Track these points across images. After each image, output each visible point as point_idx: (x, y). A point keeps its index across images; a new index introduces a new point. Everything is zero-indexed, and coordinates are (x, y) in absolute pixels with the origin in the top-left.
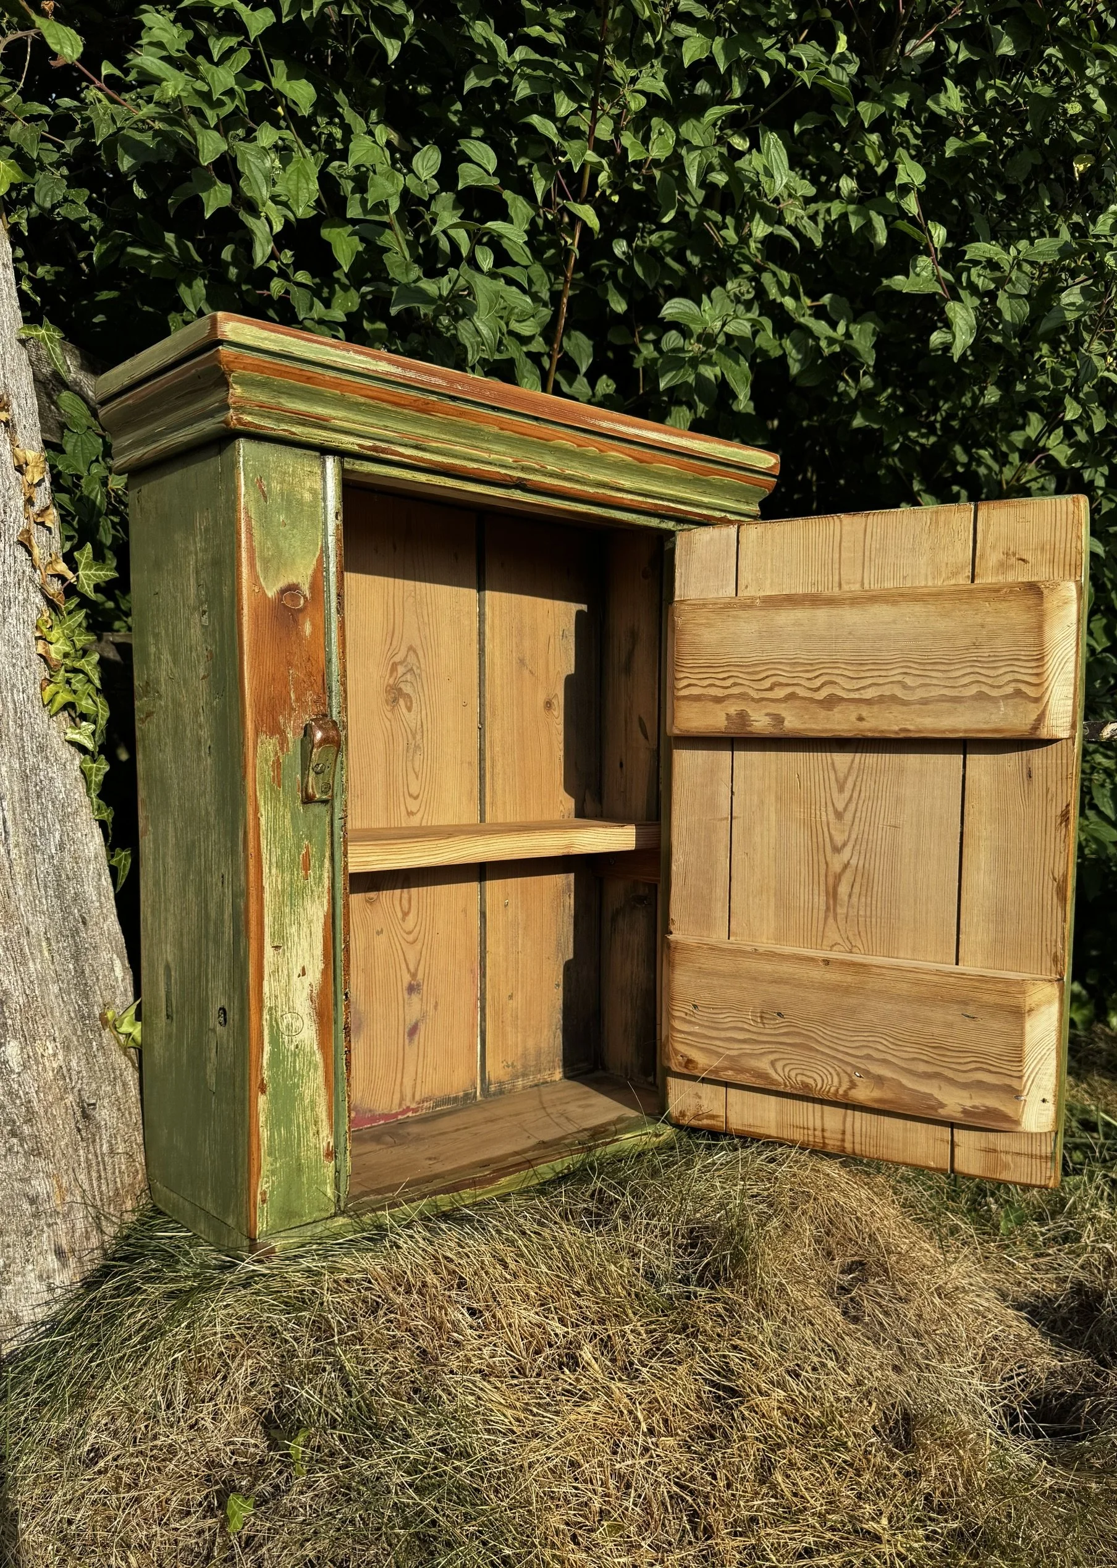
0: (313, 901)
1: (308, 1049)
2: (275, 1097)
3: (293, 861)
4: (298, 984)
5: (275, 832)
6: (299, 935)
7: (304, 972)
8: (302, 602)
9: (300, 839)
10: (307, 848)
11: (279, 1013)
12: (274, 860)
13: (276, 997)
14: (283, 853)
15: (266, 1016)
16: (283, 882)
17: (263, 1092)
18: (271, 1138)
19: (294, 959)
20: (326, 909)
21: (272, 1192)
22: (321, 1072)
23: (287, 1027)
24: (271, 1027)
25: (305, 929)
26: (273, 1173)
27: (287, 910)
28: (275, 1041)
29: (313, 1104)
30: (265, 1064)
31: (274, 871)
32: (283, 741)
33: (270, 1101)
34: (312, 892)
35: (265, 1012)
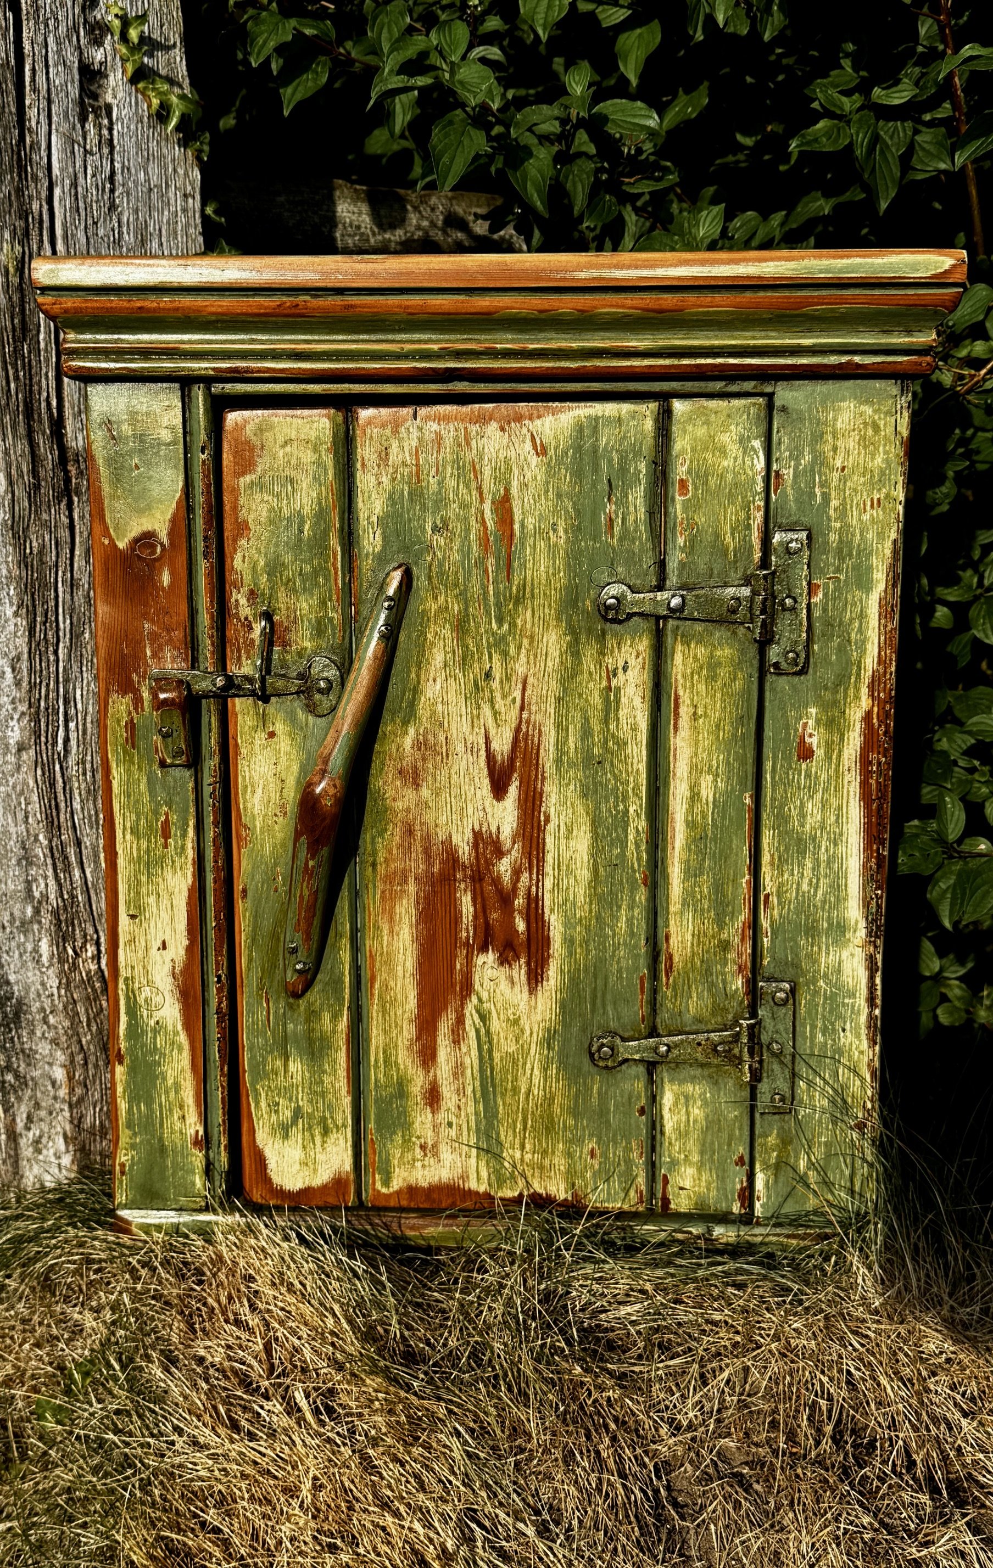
0: (175, 872)
1: (170, 1028)
2: (132, 1071)
3: (150, 827)
4: (158, 958)
5: (129, 796)
6: (158, 906)
7: (164, 946)
8: (159, 549)
9: (158, 805)
10: (167, 814)
11: (136, 985)
12: (128, 825)
13: (133, 968)
14: (138, 819)
15: (121, 985)
16: (139, 849)
17: (121, 1063)
18: (129, 1112)
19: (153, 931)
20: (190, 881)
21: (131, 1166)
22: (186, 1054)
23: (146, 1000)
24: (127, 998)
25: (165, 901)
26: (133, 1146)
27: (144, 879)
28: (132, 1012)
29: (177, 1087)
30: (121, 1034)
31: (128, 837)
32: (138, 701)
33: (128, 1074)
34: (173, 862)
35: (121, 981)
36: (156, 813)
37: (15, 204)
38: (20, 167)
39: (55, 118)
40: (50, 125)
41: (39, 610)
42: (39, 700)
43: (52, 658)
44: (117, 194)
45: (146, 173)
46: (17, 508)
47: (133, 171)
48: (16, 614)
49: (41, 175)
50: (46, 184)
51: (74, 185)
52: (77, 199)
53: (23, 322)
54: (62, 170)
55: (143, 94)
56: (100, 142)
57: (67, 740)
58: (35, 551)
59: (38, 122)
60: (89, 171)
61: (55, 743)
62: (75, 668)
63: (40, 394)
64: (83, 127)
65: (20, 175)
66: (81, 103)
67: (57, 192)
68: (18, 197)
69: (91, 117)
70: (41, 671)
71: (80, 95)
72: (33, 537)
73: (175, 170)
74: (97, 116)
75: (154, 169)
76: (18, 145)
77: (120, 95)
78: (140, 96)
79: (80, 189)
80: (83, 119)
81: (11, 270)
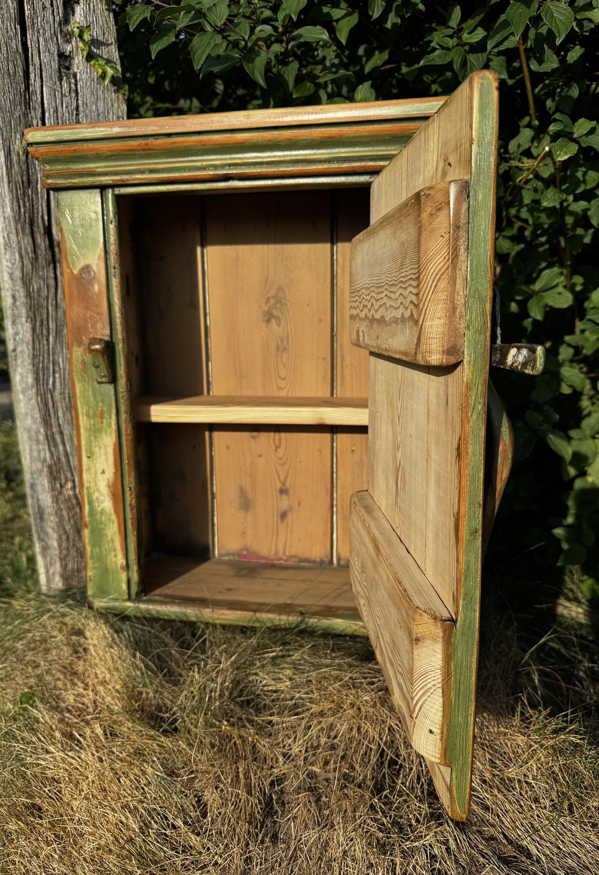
0: (107, 436)
1: (108, 512)
2: (92, 532)
3: (94, 413)
4: (101, 478)
5: (84, 398)
6: (100, 451)
8: (93, 274)
9: (98, 402)
11: (92, 491)
12: (85, 414)
13: (90, 482)
14: (89, 409)
16: (90, 424)
19: (98, 465)
20: (114, 441)
22: (116, 524)
23: (97, 498)
25: (103, 449)
27: (93, 440)
28: (91, 505)
29: (112, 541)
30: (86, 515)
31: (85, 418)
32: (86, 350)
34: (106, 431)
36: (97, 406)
37: (23, 121)
38: (25, 103)
39: (44, 79)
40: (42, 81)
41: (38, 319)
42: (39, 363)
43: (45, 342)
44: (80, 116)
45: (97, 106)
46: (25, 269)
47: (89, 105)
48: (27, 321)
49: (37, 107)
50: (40, 111)
51: (56, 111)
52: (57, 118)
53: (28, 178)
54: (49, 104)
55: (94, 67)
56: (70, 91)
57: (54, 383)
58: (36, 290)
59: (35, 81)
60: (64, 105)
61: (48, 384)
62: (59, 347)
63: (38, 213)
64: (61, 84)
65: (26, 107)
66: (60, 71)
67: (47, 115)
68: (25, 118)
69: (65, 78)
70: (40, 349)
71: (59, 68)
72: (35, 284)
73: (112, 105)
74: (68, 78)
75: (101, 104)
76: (25, 92)
77: (81, 68)
78: (92, 68)
79: (59, 114)
80: (61, 80)
81: (21, 153)
